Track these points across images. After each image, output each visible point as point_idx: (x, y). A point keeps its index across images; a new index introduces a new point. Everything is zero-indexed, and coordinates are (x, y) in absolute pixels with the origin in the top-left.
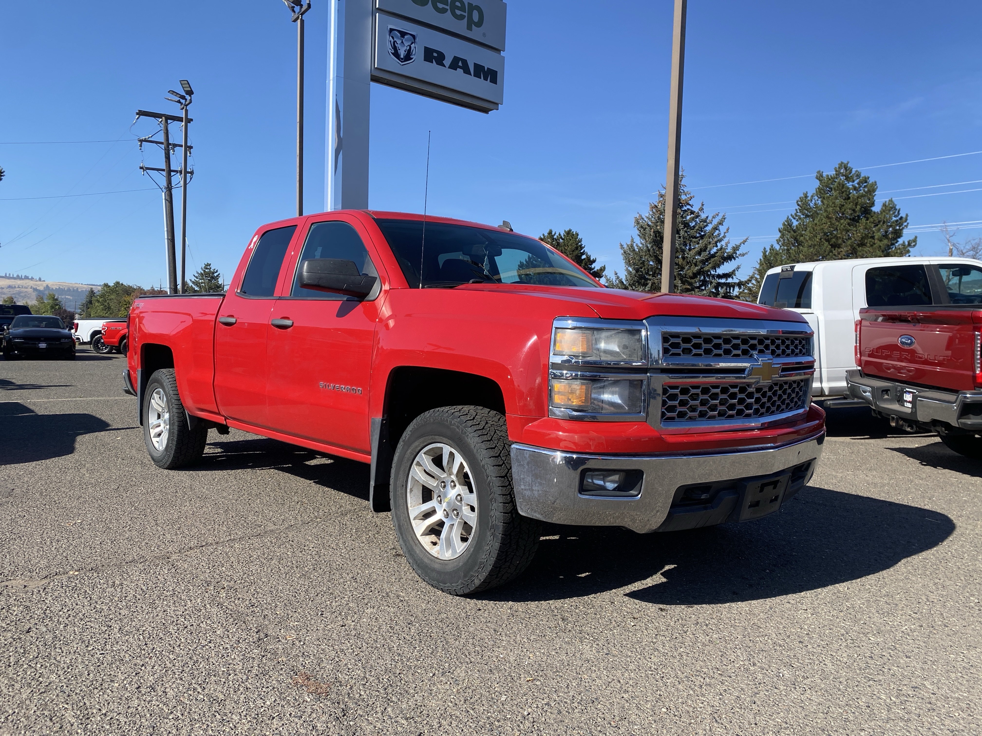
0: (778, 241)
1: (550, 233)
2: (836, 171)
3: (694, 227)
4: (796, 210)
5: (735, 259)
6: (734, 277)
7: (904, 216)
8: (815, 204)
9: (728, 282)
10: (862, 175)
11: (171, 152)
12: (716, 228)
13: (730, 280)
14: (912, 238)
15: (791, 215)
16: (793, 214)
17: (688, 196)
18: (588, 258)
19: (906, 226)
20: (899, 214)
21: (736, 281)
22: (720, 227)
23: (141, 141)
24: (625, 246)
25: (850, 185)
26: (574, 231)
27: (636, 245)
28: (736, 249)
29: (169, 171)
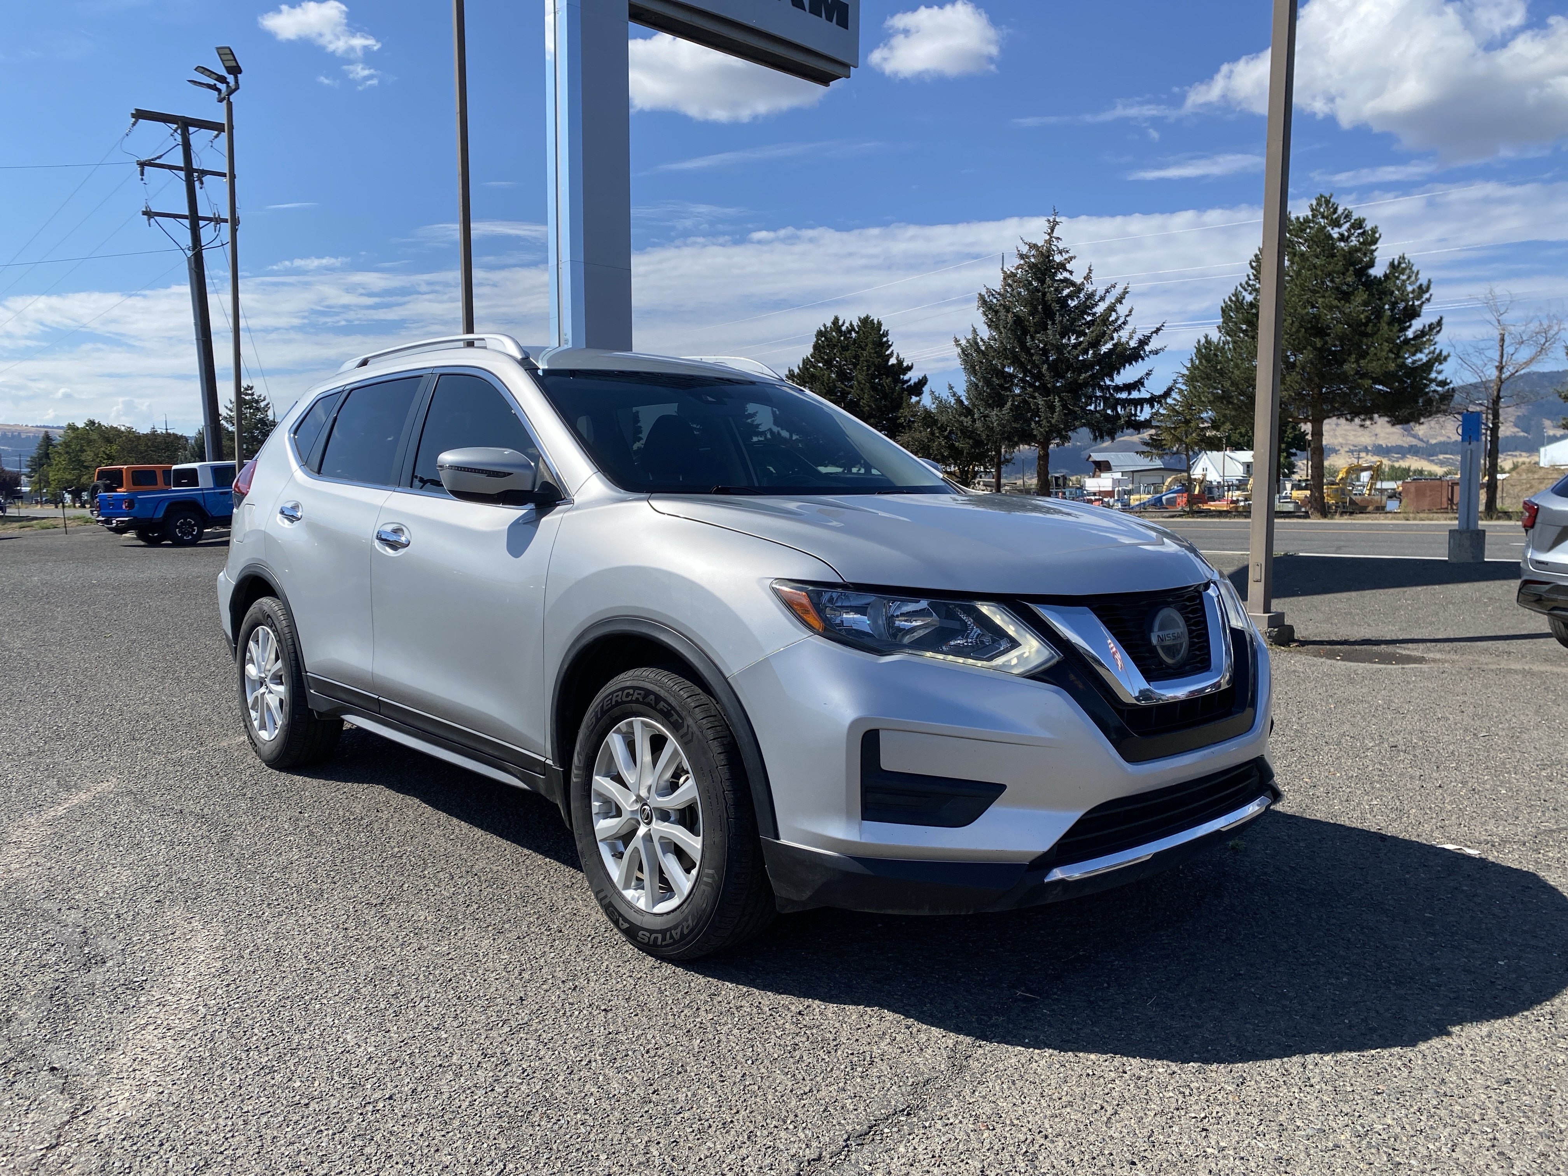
0: (1219, 329)
1: (836, 322)
2: (1312, 210)
3: (1076, 307)
4: (1248, 276)
5: (1143, 359)
6: (1142, 389)
7: (1425, 283)
9: (1131, 397)
10: (1355, 216)
11: (197, 184)
12: (1112, 309)
13: (1135, 395)
14: (1434, 320)
15: (1242, 285)
16: (1244, 283)
17: (1066, 256)
18: (900, 362)
19: (1428, 300)
20: (1417, 279)
21: (1144, 394)
22: (1118, 306)
23: (143, 165)
24: (963, 341)
25: (1335, 233)
26: (875, 318)
27: (982, 340)
28: (1144, 342)
29: (194, 218)
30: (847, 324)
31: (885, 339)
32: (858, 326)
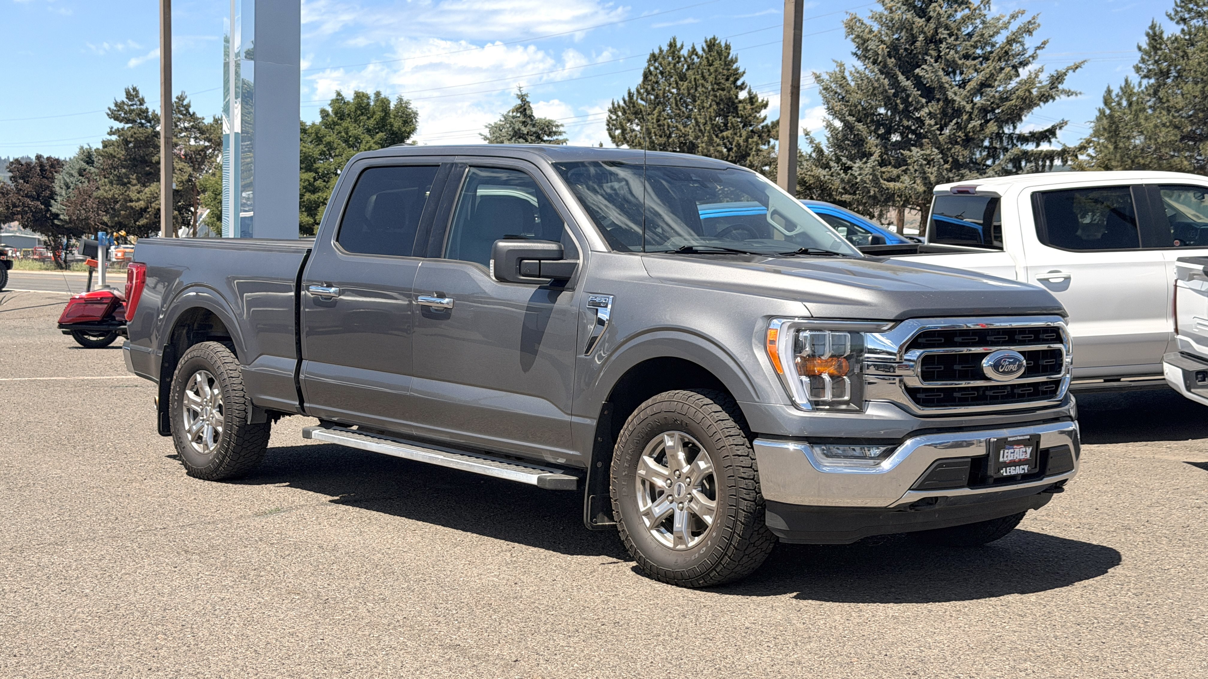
0: (1138, 69)
1: (672, 44)
3: (970, 35)
5: (1054, 101)
6: (1053, 140)
9: (1040, 148)
12: (1015, 40)
13: (1045, 147)
18: (752, 99)
21: (1054, 146)
22: (1026, 37)
24: (825, 77)
26: (722, 41)
27: (851, 75)
28: (1057, 79)
30: (688, 47)
31: (735, 66)
32: (702, 49)
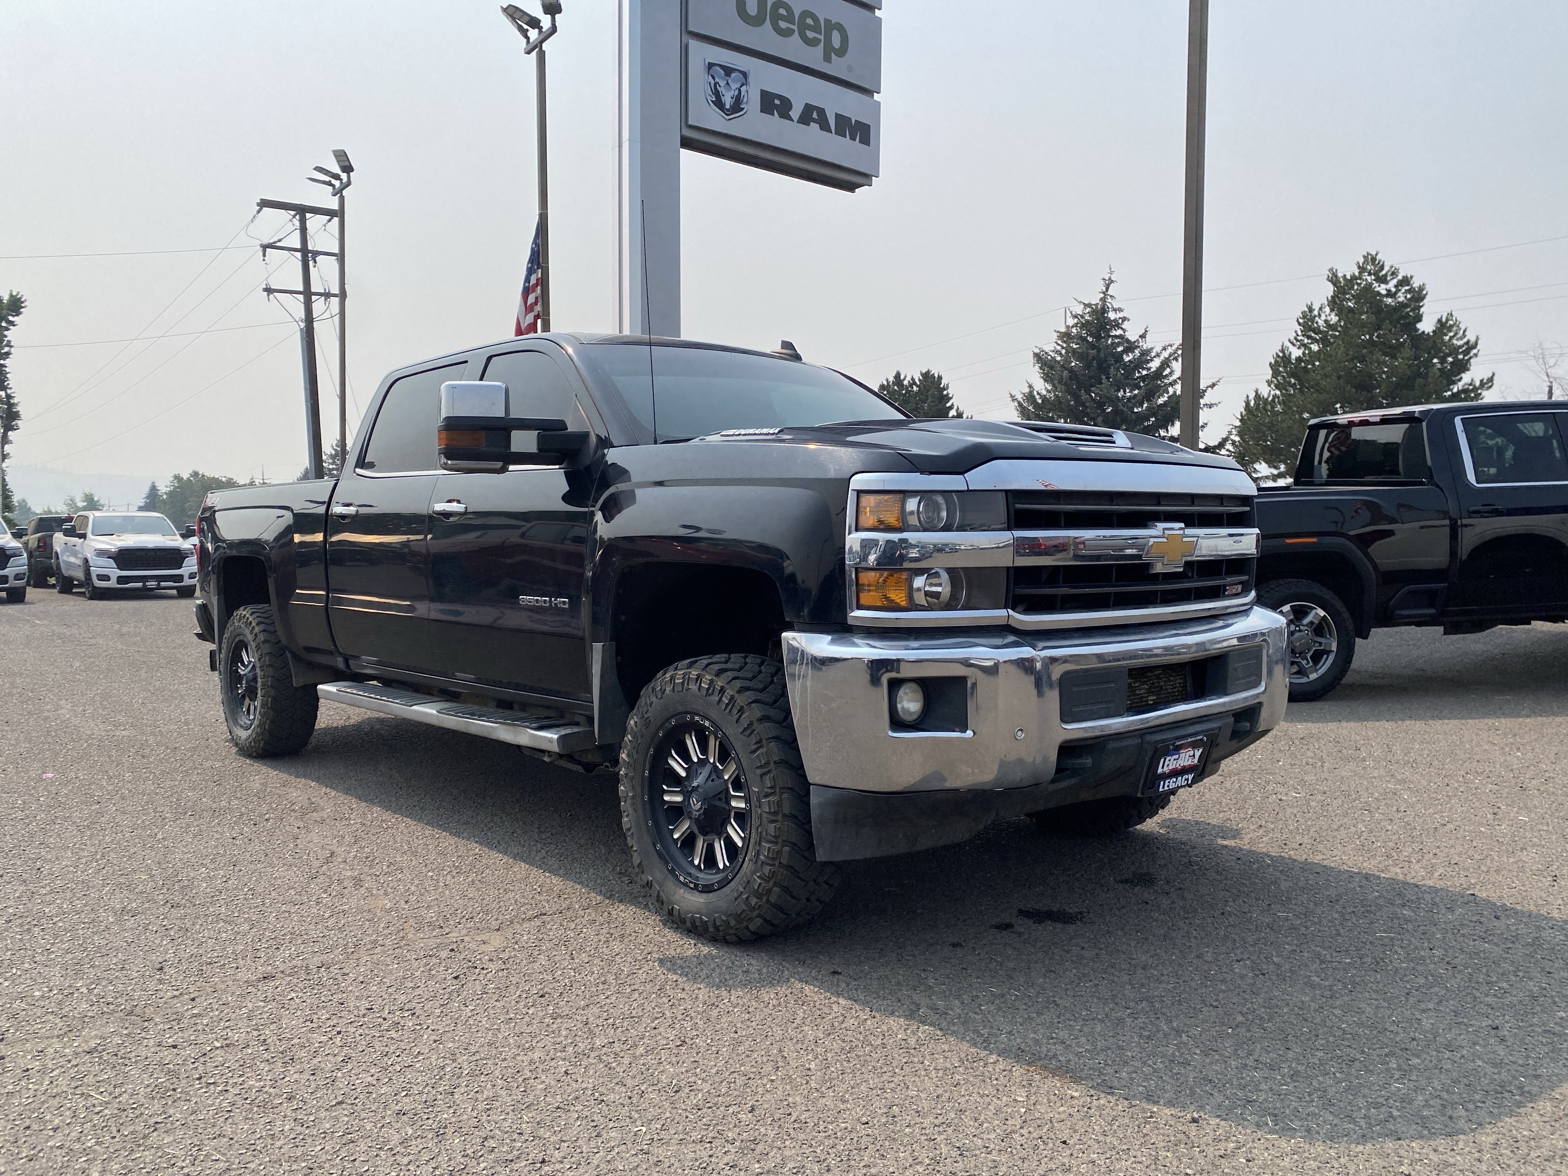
0: (1269, 383)
1: (898, 376)
2: (1359, 267)
3: (1131, 362)
4: (1296, 332)
7: (1472, 339)
8: (1326, 321)
10: (1402, 273)
11: (311, 263)
12: (1164, 364)
14: (1486, 376)
15: (1289, 341)
16: (1292, 339)
17: (1121, 315)
19: (1476, 355)
20: (1464, 335)
23: (265, 247)
24: (1020, 396)
25: (1382, 289)
26: (936, 372)
27: (1038, 393)
29: (308, 294)
30: (909, 378)
32: (920, 380)
